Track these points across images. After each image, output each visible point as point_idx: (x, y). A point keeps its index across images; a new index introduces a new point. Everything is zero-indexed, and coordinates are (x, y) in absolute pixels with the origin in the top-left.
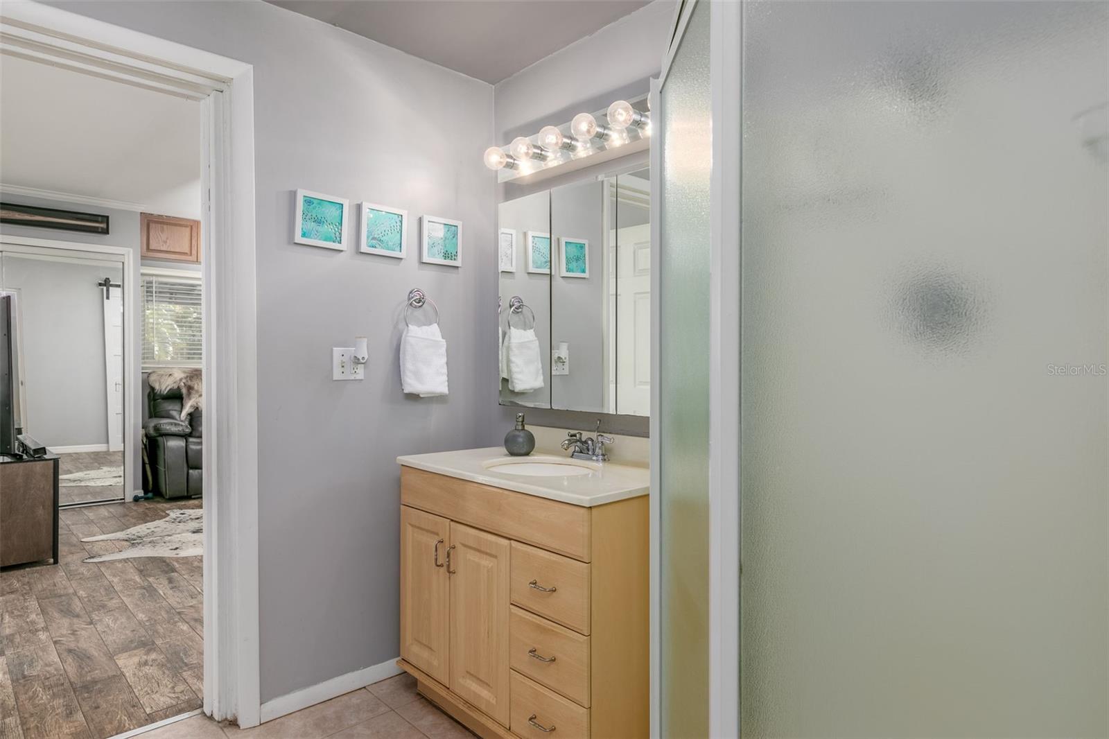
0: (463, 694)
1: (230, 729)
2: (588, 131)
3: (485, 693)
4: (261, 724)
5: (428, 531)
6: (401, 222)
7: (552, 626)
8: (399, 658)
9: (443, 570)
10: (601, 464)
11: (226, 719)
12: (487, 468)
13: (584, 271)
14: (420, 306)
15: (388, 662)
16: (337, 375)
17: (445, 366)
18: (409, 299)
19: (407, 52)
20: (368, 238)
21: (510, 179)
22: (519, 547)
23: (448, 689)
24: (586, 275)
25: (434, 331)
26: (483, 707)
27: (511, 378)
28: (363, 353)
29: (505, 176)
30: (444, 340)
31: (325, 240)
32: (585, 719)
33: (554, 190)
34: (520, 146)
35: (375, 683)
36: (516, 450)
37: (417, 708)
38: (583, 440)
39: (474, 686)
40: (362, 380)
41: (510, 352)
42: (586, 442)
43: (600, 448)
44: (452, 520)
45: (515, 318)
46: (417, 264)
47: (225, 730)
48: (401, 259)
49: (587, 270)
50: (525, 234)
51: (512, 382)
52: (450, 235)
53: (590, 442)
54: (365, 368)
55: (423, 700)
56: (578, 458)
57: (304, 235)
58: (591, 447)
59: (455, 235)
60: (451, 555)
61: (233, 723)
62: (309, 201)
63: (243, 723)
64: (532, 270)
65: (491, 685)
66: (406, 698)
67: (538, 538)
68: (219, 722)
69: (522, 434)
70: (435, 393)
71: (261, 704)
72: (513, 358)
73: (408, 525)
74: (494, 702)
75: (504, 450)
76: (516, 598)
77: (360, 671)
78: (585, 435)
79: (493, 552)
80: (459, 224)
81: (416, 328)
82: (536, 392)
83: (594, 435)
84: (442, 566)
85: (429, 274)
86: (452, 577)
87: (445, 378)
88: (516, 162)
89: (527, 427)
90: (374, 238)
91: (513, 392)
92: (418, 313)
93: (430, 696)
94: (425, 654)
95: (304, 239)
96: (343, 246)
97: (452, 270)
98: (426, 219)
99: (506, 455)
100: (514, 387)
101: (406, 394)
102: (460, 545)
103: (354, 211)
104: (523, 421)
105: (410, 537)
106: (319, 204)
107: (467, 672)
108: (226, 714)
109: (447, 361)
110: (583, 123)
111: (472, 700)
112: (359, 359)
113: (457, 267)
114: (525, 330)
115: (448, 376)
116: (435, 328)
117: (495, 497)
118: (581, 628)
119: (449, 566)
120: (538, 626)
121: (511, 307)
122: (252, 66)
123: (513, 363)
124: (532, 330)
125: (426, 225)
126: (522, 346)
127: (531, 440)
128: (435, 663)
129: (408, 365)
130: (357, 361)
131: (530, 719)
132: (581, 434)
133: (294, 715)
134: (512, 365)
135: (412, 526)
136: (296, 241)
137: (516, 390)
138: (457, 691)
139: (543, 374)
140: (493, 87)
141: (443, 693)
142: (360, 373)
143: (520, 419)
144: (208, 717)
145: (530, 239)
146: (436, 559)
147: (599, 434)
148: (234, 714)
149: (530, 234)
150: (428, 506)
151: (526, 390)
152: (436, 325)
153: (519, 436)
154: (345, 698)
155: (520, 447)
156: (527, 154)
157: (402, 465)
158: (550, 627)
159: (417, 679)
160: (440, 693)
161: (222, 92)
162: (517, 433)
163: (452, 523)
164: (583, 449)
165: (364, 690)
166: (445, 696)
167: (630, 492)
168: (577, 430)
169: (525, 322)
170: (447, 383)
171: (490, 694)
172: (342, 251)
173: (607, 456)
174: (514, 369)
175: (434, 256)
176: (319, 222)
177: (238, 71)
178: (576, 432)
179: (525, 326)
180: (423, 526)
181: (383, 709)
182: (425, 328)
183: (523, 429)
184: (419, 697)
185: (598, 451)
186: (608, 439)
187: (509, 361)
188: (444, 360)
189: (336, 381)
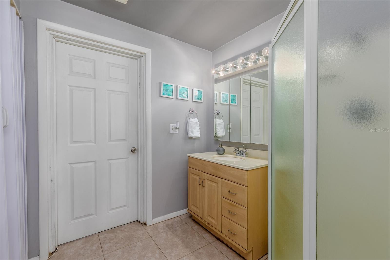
0: (207, 221)
1: (145, 225)
2: (242, 62)
3: (213, 221)
4: (152, 225)
5: (196, 175)
6: (188, 90)
7: (235, 204)
8: (187, 209)
9: (201, 186)
10: (245, 158)
11: (143, 223)
12: (213, 158)
13: (236, 103)
14: (192, 113)
15: (184, 210)
16: (171, 132)
17: (199, 130)
18: (190, 111)
19: (190, 44)
20: (179, 94)
21: (217, 77)
22: (224, 181)
23: (202, 219)
24: (236, 104)
25: (196, 120)
26: (213, 225)
27: (216, 133)
28: (178, 126)
29: (216, 76)
30: (199, 122)
31: (169, 95)
32: (246, 232)
33: (231, 80)
34: (221, 68)
35: (181, 215)
36: (220, 153)
37: (193, 223)
38: (239, 150)
39: (210, 219)
40: (177, 133)
41: (216, 126)
42: (240, 151)
43: (245, 153)
44: (203, 172)
45: (217, 116)
46: (192, 102)
47: (143, 225)
48: (188, 100)
49: (237, 103)
50: (220, 93)
51: (217, 134)
52: (200, 94)
53: (241, 151)
54: (178, 130)
55: (194, 221)
56: (238, 155)
57: (163, 94)
58: (242, 152)
59: (202, 94)
60: (203, 182)
61: (145, 224)
62: (164, 85)
63: (148, 224)
64: (222, 103)
65: (215, 219)
66: (190, 220)
67: (231, 178)
68: (141, 224)
69: (221, 148)
70: (196, 137)
71: (152, 219)
72: (217, 127)
73: (190, 173)
74: (217, 224)
75: (216, 153)
76: (224, 195)
77: (177, 212)
78: (240, 149)
79: (216, 182)
80: (203, 90)
81: (191, 119)
82: (223, 137)
83: (243, 149)
84: (200, 185)
85: (194, 104)
86: (203, 188)
87: (199, 133)
88: (219, 72)
89: (223, 147)
90: (181, 95)
91: (217, 137)
92: (192, 115)
93: (196, 220)
94: (195, 209)
95: (163, 95)
96: (173, 97)
97: (200, 103)
98: (194, 89)
99: (217, 154)
100: (217, 135)
101: (189, 137)
102: (206, 179)
103: (176, 87)
104: (222, 145)
105: (191, 176)
106: (167, 86)
107: (208, 215)
108: (143, 222)
109: (200, 128)
110: (240, 60)
111: (210, 223)
112: (177, 127)
113: (202, 102)
114: (220, 119)
115: (200, 132)
116: (196, 119)
117: (216, 166)
118: (245, 206)
119: (203, 185)
120: (231, 204)
121: (216, 113)
122: (150, 50)
123: (217, 128)
124: (222, 120)
125: (194, 91)
126: (219, 124)
127: (224, 150)
128: (198, 211)
129: (190, 129)
130: (176, 128)
131: (228, 230)
132: (239, 149)
133: (160, 223)
134: (217, 129)
135: (191, 173)
136: (161, 96)
137: (218, 136)
138: (205, 220)
139: (225, 132)
140: (212, 52)
141: (201, 220)
142: (177, 131)
143: (221, 144)
144: (139, 222)
145: (221, 94)
146: (199, 183)
147: (244, 149)
148: (145, 222)
149: (221, 93)
150: (196, 168)
151: (220, 136)
152: (197, 118)
153: (221, 149)
154: (173, 219)
155: (221, 152)
156: (223, 70)
157: (189, 156)
158: (234, 204)
159: (192, 215)
160: (200, 220)
161: (143, 57)
162: (220, 148)
163: (203, 173)
164: (240, 153)
165: (178, 217)
166: (202, 221)
167: (259, 166)
168: (237, 147)
169: (220, 117)
170: (200, 134)
171: (215, 222)
172: (173, 98)
173: (246, 156)
174: (217, 130)
175: (196, 99)
176: (167, 91)
177: (147, 51)
178: (237, 148)
179: (220, 118)
180: (195, 173)
181: (184, 223)
182: (194, 119)
183: (222, 147)
184: (193, 220)
185: (244, 154)
186: (247, 150)
187: (216, 128)
188: (199, 128)
189: (171, 133)
